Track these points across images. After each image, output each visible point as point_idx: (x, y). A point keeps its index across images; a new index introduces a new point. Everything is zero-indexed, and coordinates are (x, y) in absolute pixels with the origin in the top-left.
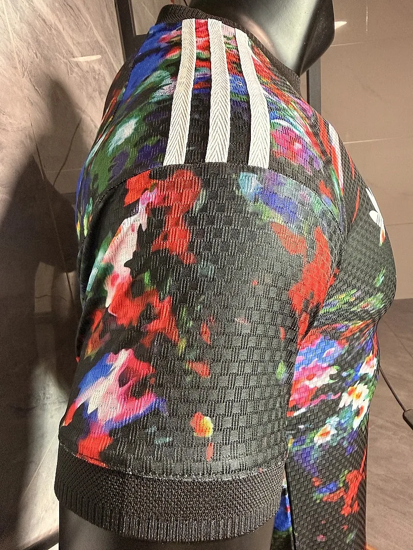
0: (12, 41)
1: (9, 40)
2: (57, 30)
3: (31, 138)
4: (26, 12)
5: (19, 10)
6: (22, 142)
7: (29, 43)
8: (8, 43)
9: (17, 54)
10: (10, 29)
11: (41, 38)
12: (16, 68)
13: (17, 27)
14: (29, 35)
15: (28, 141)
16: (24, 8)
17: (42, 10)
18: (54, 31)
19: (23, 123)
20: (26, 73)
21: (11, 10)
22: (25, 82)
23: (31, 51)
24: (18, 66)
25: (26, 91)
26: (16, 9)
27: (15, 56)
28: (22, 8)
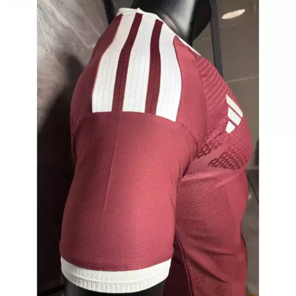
27: (47, 44)
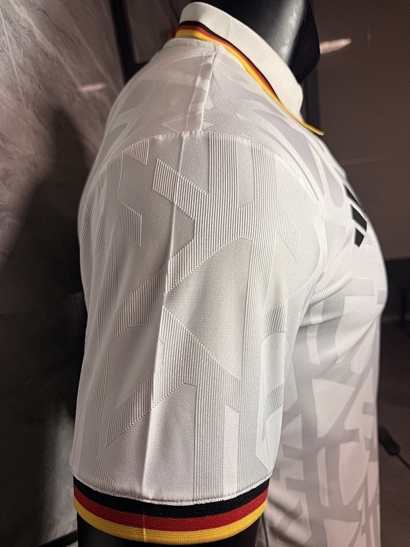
0: (17, 76)
1: (13, 74)
2: (59, 62)
3: (36, 166)
4: (29, 47)
5: (22, 47)
6: (27, 169)
7: (32, 77)
8: (12, 77)
9: (21, 87)
10: (14, 64)
11: (44, 71)
12: (20, 100)
13: (21, 61)
14: (32, 69)
15: (33, 168)
16: (27, 44)
17: (44, 45)
18: (55, 64)
19: (28, 152)
20: (30, 105)
21: (15, 47)
22: (29, 112)
23: (34, 83)
24: (23, 98)
25: (30, 122)
26: (20, 45)
28: (25, 44)
